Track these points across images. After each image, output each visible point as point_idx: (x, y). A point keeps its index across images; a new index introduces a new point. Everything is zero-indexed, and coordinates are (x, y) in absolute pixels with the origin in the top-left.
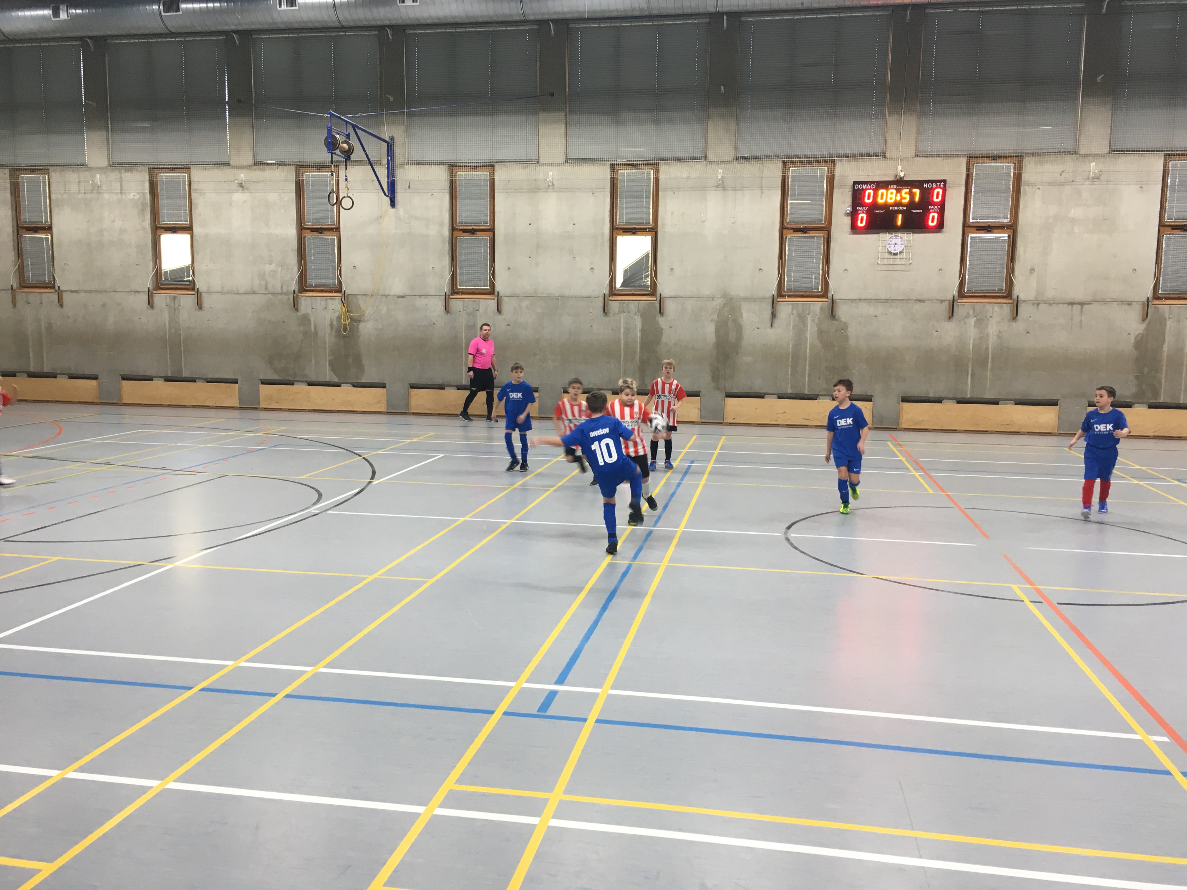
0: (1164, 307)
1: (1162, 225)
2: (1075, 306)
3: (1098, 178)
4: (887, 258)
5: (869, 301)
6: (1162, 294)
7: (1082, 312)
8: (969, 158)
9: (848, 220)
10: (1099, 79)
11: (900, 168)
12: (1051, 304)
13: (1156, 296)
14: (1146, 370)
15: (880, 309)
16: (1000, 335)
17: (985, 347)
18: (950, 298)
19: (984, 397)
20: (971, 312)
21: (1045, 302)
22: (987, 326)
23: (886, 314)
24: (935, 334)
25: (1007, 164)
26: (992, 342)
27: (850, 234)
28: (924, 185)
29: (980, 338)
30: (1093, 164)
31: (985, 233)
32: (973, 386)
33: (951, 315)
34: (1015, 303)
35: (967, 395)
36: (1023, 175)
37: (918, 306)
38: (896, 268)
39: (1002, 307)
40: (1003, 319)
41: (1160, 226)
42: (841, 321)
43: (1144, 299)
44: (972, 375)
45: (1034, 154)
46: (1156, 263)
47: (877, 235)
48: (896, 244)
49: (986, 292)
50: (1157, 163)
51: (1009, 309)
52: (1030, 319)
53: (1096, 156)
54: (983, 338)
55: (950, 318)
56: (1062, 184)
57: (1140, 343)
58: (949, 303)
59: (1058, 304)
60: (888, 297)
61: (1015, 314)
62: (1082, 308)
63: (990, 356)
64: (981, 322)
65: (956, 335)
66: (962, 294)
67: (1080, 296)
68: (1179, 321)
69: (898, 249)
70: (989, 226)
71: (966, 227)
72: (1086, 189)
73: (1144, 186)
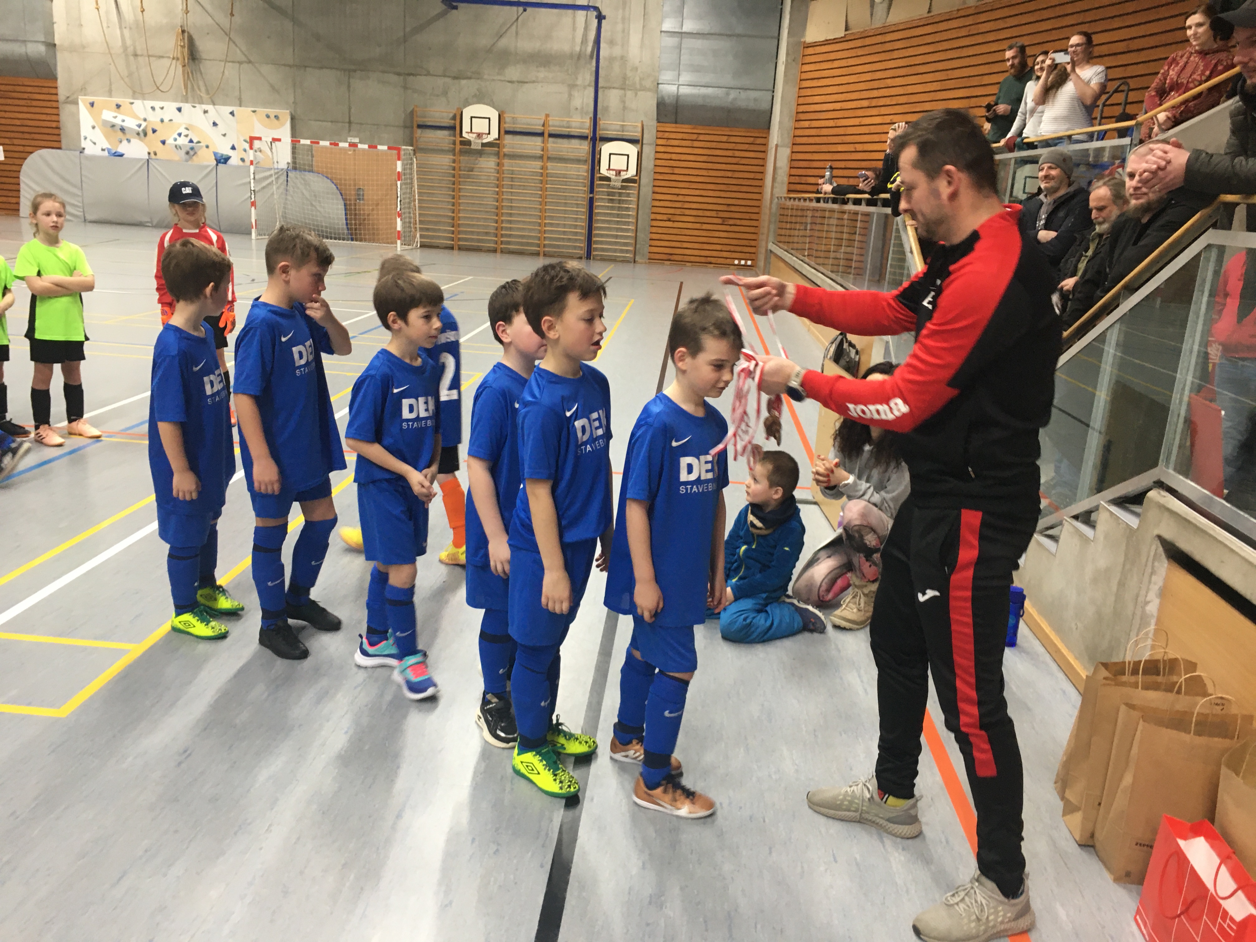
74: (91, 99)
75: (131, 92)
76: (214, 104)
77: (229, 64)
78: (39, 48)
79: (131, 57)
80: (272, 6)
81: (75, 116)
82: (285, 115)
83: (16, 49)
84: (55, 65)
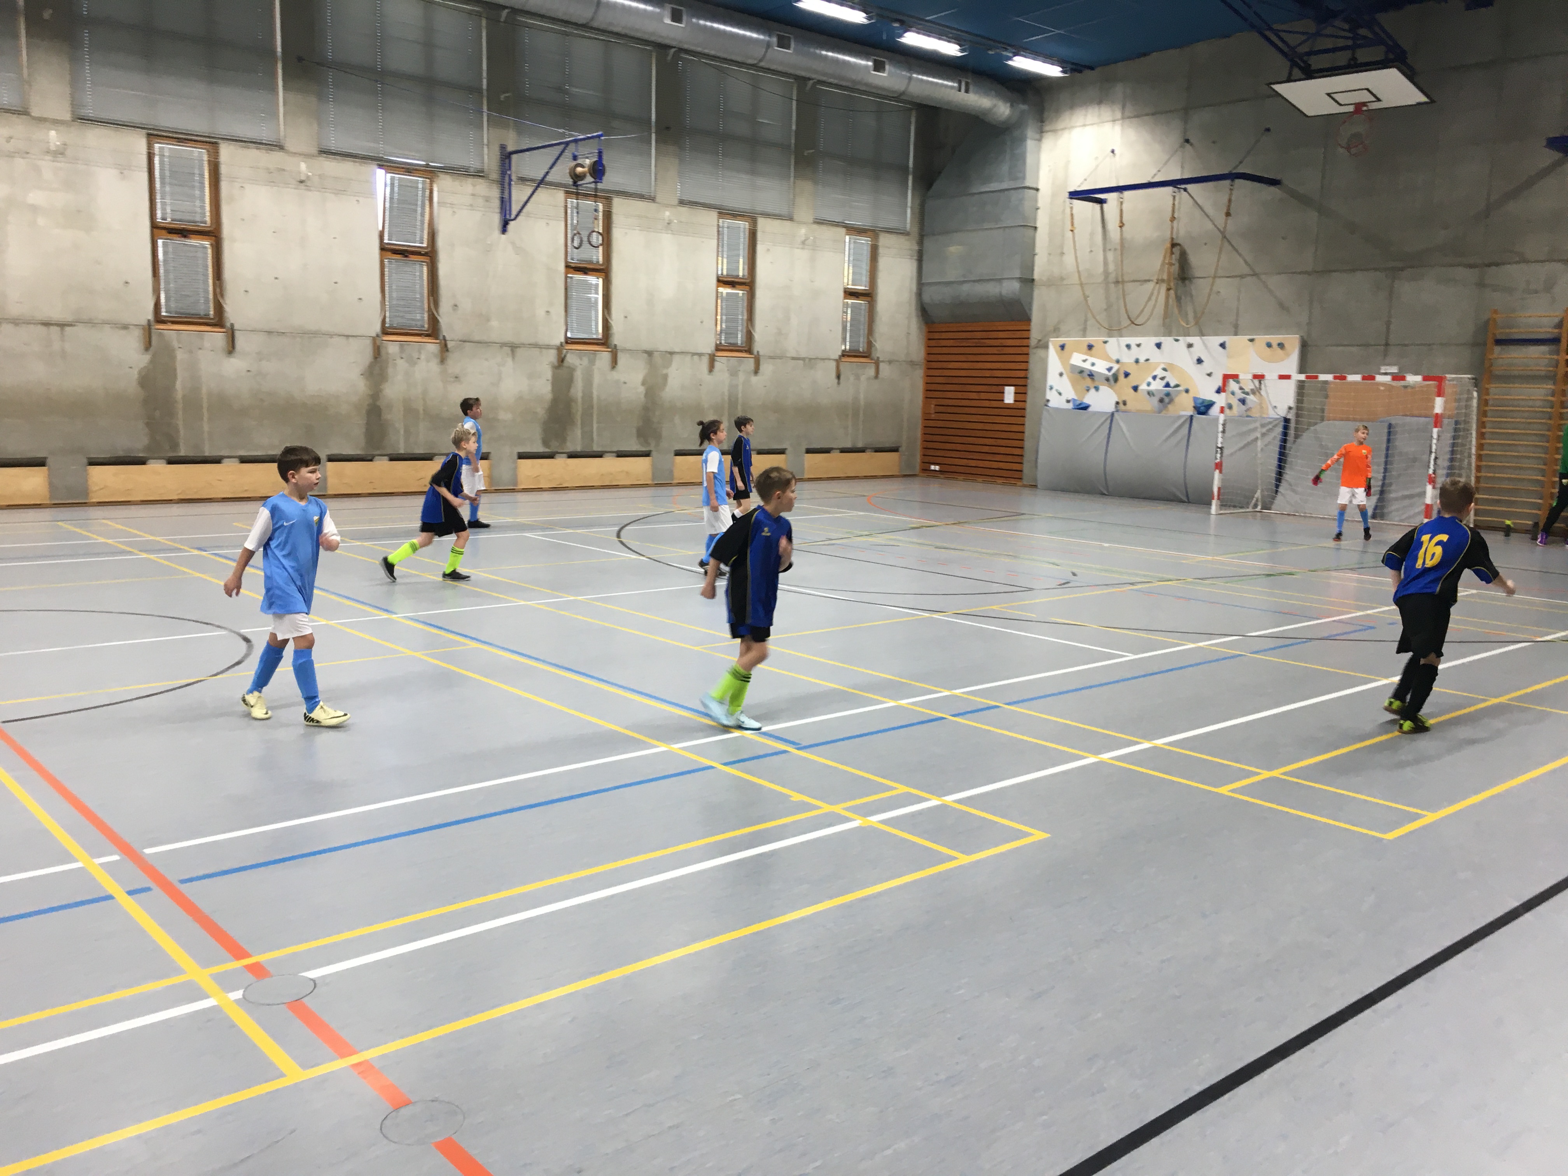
0: (171, 333)
1: (155, 227)
2: (52, 328)
3: (62, 154)
6: (166, 317)
7: (63, 335)
10: (46, 15)
12: (18, 324)
13: (159, 319)
14: (157, 415)
21: (9, 321)
30: (52, 133)
41: (151, 227)
43: (145, 323)
46: (153, 277)
50: (139, 143)
53: (54, 122)
56: (11, 155)
57: (146, 380)
59: (28, 324)
62: (62, 330)
67: (57, 314)
68: (191, 352)
72: (47, 167)
73: (125, 172)
74: (1062, 340)
75: (1106, 329)
76: (1202, 334)
77: (1229, 279)
78: (1016, 285)
79: (1112, 286)
80: (1294, 194)
81: (1044, 362)
82: (1293, 342)
83: (992, 290)
84: (1030, 304)
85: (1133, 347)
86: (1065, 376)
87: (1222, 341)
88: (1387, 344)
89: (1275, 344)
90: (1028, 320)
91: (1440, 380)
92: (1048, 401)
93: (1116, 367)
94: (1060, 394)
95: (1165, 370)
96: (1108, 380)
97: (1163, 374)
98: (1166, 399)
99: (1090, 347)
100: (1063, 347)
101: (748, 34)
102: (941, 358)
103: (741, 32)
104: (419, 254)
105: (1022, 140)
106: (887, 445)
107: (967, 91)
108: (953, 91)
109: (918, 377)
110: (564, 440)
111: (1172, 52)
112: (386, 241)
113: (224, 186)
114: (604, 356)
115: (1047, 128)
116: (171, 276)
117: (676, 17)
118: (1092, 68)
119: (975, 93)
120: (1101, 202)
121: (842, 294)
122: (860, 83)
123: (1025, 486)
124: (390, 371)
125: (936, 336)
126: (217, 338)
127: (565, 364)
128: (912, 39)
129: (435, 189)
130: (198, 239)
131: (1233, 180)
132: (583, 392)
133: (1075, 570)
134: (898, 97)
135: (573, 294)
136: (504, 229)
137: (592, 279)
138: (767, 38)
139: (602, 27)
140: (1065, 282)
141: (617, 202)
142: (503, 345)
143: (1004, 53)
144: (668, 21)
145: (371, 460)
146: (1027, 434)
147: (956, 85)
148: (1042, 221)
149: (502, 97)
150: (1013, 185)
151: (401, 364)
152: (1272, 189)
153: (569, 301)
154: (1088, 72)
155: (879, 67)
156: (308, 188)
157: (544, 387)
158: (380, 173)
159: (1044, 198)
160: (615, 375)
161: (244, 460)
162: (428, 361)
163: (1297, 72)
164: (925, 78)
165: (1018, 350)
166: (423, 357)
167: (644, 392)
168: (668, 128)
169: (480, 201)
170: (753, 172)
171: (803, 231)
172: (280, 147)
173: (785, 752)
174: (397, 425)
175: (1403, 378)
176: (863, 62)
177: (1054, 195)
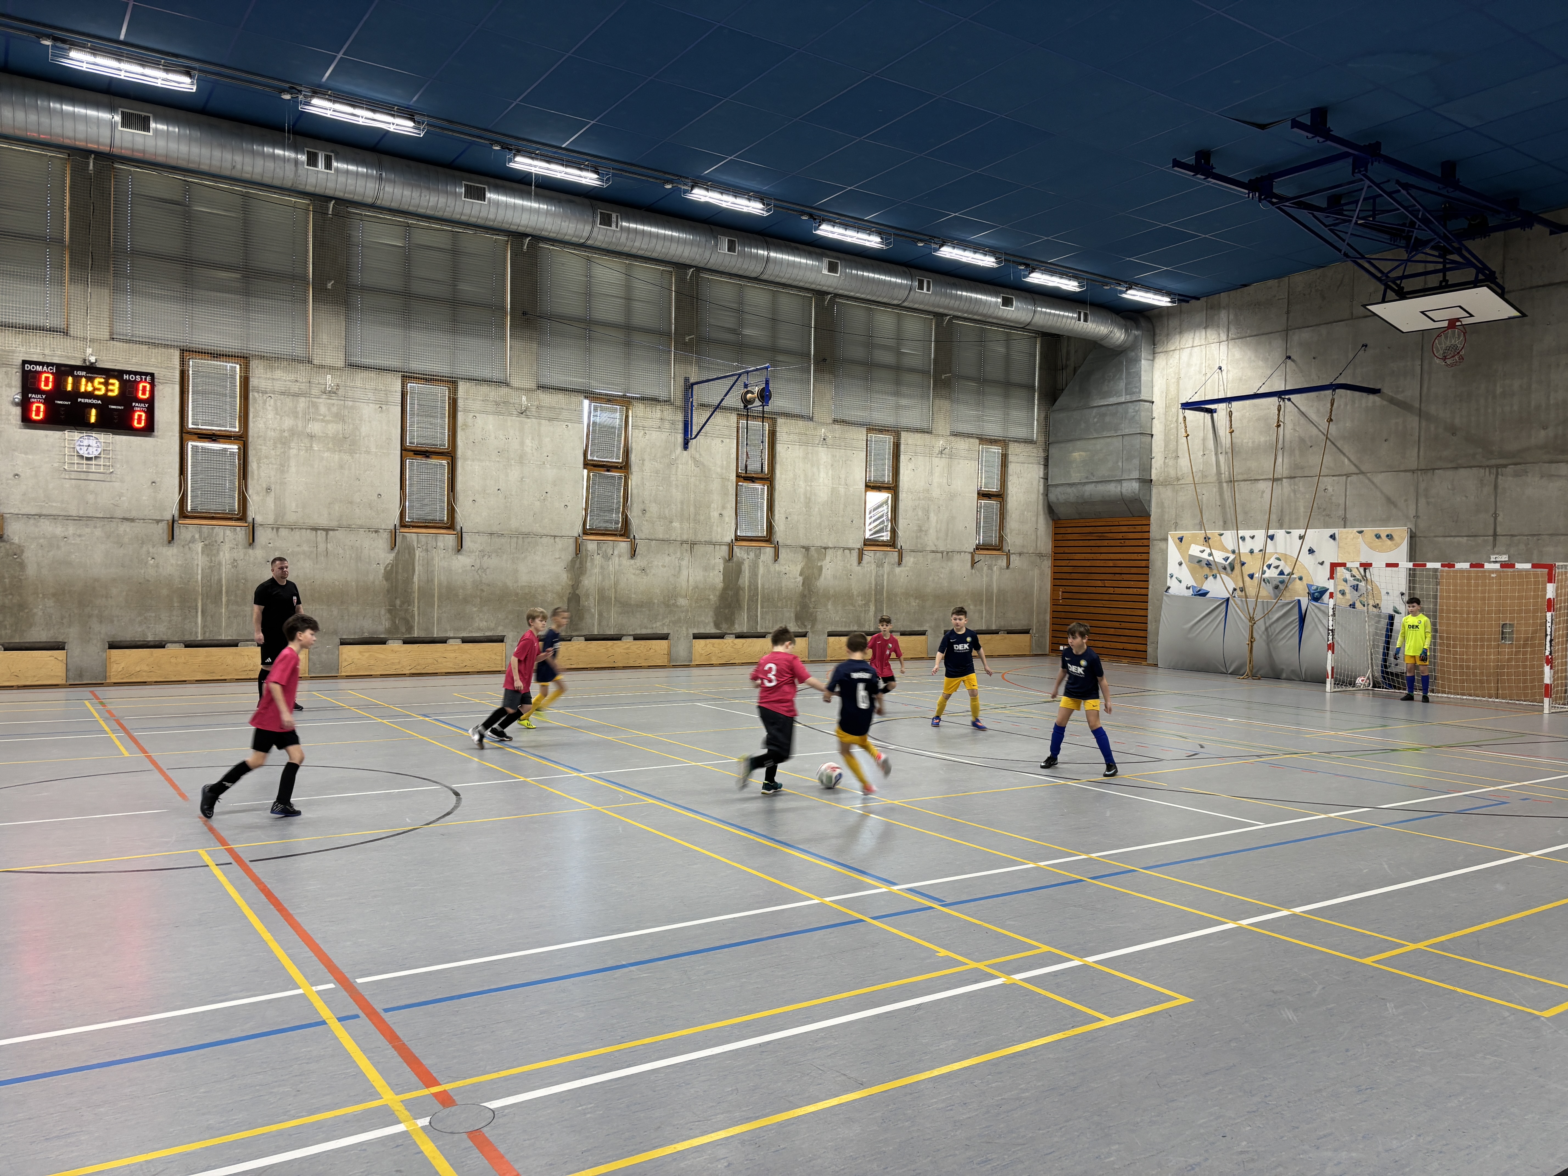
0: (412, 536)
1: (404, 449)
2: (319, 532)
3: (335, 393)
4: (77, 464)
5: (54, 517)
6: (408, 522)
7: (327, 539)
8: (183, 351)
9: (17, 411)
10: (329, 286)
11: (89, 351)
12: (292, 529)
13: (403, 525)
14: (398, 602)
15: (71, 530)
16: (234, 563)
17: (216, 578)
18: (169, 517)
19: (220, 638)
20: (197, 536)
21: (285, 527)
22: (218, 553)
23: (80, 536)
24: (152, 562)
25: (231, 365)
26: (225, 572)
27: (20, 428)
28: (125, 377)
29: (210, 567)
30: (329, 377)
31: (209, 442)
32: (204, 627)
33: (170, 539)
34: (251, 527)
35: (197, 637)
36: (251, 379)
37: (125, 527)
38: (91, 476)
39: (235, 530)
40: (237, 545)
41: (401, 450)
42: (13, 543)
43: (392, 527)
44: (202, 612)
45: (262, 357)
46: (401, 489)
47: (61, 433)
48: (89, 446)
49: (215, 513)
50: (396, 385)
51: (244, 532)
52: (270, 545)
53: (332, 368)
54: (213, 568)
55: (170, 542)
56: (296, 395)
57: (389, 574)
58: (168, 524)
59: (301, 529)
60: (81, 513)
61: (252, 540)
62: (327, 535)
63: (224, 588)
64: (210, 548)
65: (179, 562)
66: (183, 513)
67: (324, 522)
68: (427, 550)
69: (93, 452)
70: (214, 435)
71: (185, 434)
72: (323, 405)
73: (384, 407)
74: (1180, 533)
75: (1221, 523)
76: (1313, 527)
77: (1334, 478)
78: (1135, 485)
79: (1225, 484)
80: (1392, 401)
81: (1164, 553)
82: (1401, 534)
83: (1112, 489)
84: (1150, 501)
85: (1248, 539)
86: (1184, 565)
87: (1332, 533)
88: (1495, 535)
89: (1383, 536)
90: (1148, 516)
91: (1551, 568)
92: (1169, 588)
93: (1232, 557)
94: (1180, 581)
95: (1279, 559)
96: (1225, 568)
97: (1277, 563)
98: (1280, 586)
99: (1207, 539)
100: (1181, 539)
101: (893, 280)
102: (1066, 550)
103: (888, 279)
104: (616, 467)
105: (1137, 360)
106: (1019, 628)
107: (1086, 320)
108: (1073, 321)
109: (1047, 565)
110: (733, 624)
111: (1271, 283)
112: (589, 458)
113: (460, 416)
114: (769, 551)
115: (1157, 350)
116: (415, 489)
117: (832, 268)
118: (1198, 299)
119: (1093, 322)
120: (1211, 412)
121: (976, 495)
122: (990, 317)
123: (1149, 665)
124: (589, 564)
125: (1062, 531)
126: (448, 539)
127: (735, 559)
128: (1037, 278)
129: (630, 415)
130: (438, 459)
131: (1334, 390)
132: (750, 582)
133: (1201, 743)
134: (1024, 327)
135: (743, 498)
136: (686, 446)
137: (758, 486)
138: (909, 283)
139: (771, 278)
140: (1181, 482)
141: (780, 421)
142: (683, 542)
143: (1119, 288)
144: (825, 272)
145: (570, 640)
146: (1149, 617)
147: (1075, 315)
148: (1158, 428)
149: (687, 339)
150: (1128, 398)
151: (598, 559)
152: (1372, 397)
153: (738, 505)
154: (1193, 302)
155: (1007, 302)
156: (527, 417)
157: (717, 579)
158: (586, 402)
159: (1158, 409)
160: (777, 567)
161: (465, 641)
162: (620, 556)
163: (1390, 294)
164: (1048, 311)
165: (1140, 543)
166: (616, 553)
167: (802, 582)
168: (825, 360)
169: (667, 425)
170: (897, 394)
171: (941, 443)
172: (507, 385)
173: (931, 908)
174: (593, 610)
175: (1513, 566)
176: (994, 299)
177: (1167, 407)
